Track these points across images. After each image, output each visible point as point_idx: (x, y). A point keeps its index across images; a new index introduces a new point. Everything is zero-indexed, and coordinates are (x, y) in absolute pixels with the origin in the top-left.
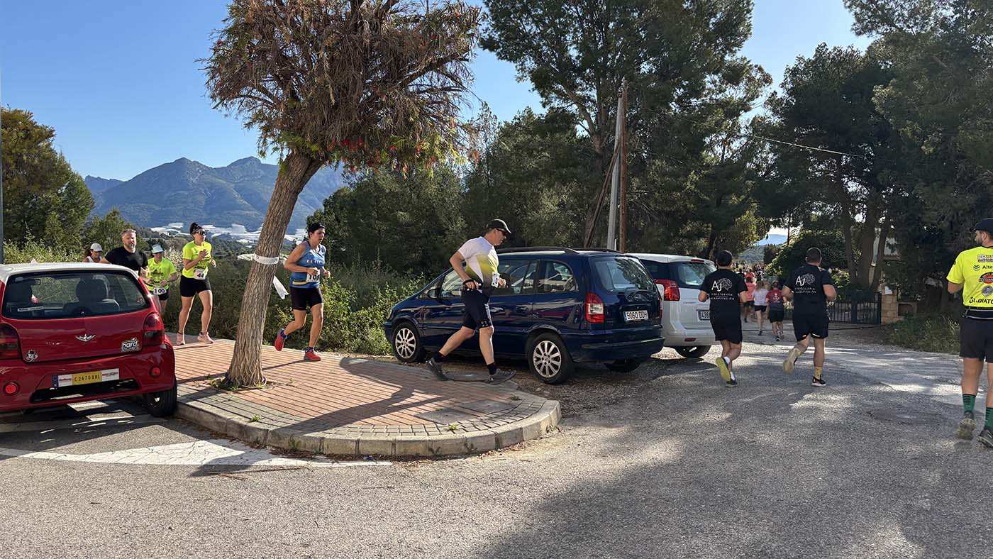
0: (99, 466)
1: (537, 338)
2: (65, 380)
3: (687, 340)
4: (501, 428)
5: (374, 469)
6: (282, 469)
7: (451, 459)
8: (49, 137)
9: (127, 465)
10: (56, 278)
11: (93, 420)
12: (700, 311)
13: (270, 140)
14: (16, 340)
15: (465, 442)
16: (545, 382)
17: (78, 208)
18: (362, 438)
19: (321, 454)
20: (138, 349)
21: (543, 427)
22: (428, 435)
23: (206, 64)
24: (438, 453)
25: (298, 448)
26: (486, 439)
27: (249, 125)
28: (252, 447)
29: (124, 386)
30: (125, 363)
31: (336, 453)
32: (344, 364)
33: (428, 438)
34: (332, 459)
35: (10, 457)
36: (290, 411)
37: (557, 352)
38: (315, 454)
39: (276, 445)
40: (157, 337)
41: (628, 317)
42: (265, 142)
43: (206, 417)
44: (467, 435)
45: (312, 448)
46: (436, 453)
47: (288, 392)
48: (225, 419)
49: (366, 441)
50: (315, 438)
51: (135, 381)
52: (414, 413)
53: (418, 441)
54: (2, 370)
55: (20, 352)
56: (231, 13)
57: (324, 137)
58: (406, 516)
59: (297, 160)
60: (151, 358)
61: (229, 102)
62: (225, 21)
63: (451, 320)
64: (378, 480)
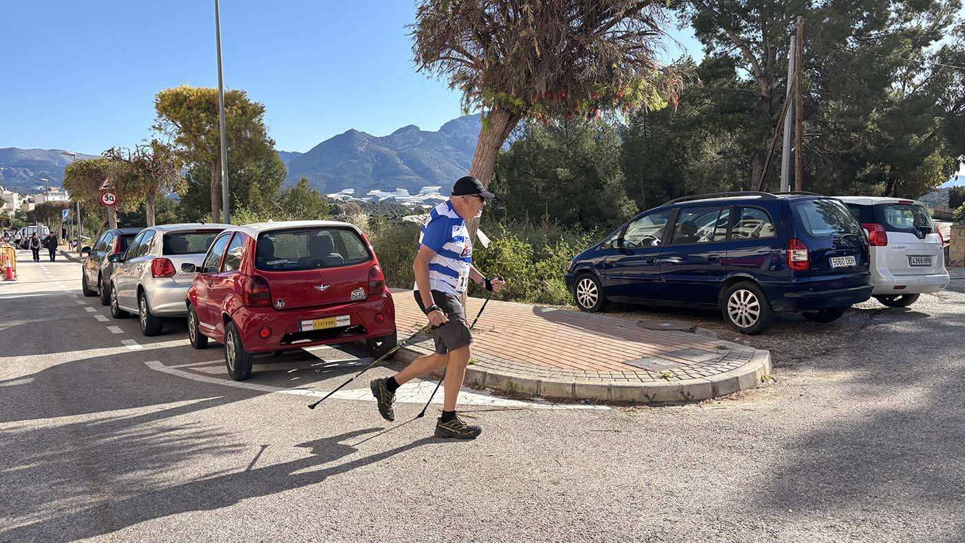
2: (308, 325)
3: (896, 287)
4: (716, 376)
5: (594, 412)
6: (505, 409)
7: (668, 405)
8: (261, 112)
10: (295, 234)
11: (327, 361)
12: (910, 257)
13: (472, 98)
14: (267, 290)
15: (681, 389)
16: (742, 332)
17: (274, 178)
18: (578, 382)
19: (539, 396)
20: (364, 298)
21: (759, 377)
22: (642, 381)
23: (412, 30)
24: (654, 400)
25: (516, 390)
26: (702, 387)
27: (452, 85)
28: (472, 389)
29: (351, 331)
30: (353, 309)
31: (554, 396)
32: (537, 312)
33: (642, 384)
34: (550, 401)
35: (268, 393)
36: (500, 355)
37: (754, 300)
38: (533, 396)
39: (494, 387)
40: (379, 286)
41: (833, 263)
42: (468, 101)
44: (684, 383)
45: (529, 390)
46: (652, 399)
47: (494, 338)
49: (582, 385)
50: (532, 381)
51: (361, 327)
52: (621, 360)
53: (634, 387)
54: (257, 316)
55: (270, 300)
57: (527, 91)
58: (644, 460)
59: (497, 116)
60: (376, 306)
61: (431, 65)
63: (629, 271)
64: (603, 424)
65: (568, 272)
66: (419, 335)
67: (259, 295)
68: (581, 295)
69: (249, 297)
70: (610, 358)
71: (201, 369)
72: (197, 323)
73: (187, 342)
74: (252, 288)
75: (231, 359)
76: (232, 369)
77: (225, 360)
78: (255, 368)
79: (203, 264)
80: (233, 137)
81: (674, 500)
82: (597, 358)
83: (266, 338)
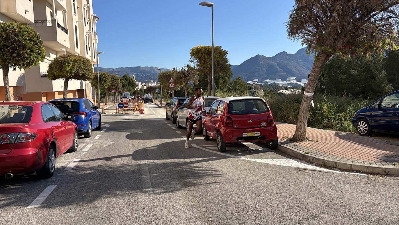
0: (259, 163)
5: (360, 176)
6: (321, 171)
7: (395, 176)
8: (226, 54)
9: (267, 164)
11: (251, 148)
13: (311, 49)
14: (232, 121)
17: (228, 77)
18: (353, 164)
19: (336, 168)
20: (266, 126)
22: (383, 166)
23: (287, 24)
24: (389, 174)
25: (326, 165)
27: (303, 44)
28: (308, 163)
29: (260, 138)
31: (342, 168)
32: (336, 135)
33: (383, 167)
34: (340, 170)
35: (232, 157)
36: (320, 151)
38: (333, 168)
39: (317, 163)
40: (272, 121)
43: (289, 150)
45: (332, 165)
46: (387, 173)
47: (318, 144)
48: (296, 152)
49: (355, 165)
50: (333, 162)
51: (264, 136)
52: (375, 157)
53: (379, 168)
54: (228, 130)
55: (233, 125)
56: (296, 3)
57: (334, 46)
58: (379, 195)
59: (321, 55)
60: (270, 129)
61: (294, 36)
62: (294, 7)
63: (385, 118)
64: (363, 180)
65: (354, 118)
66: (287, 141)
67: (229, 123)
68: (359, 128)
69: (226, 124)
70: (370, 155)
71: (208, 147)
72: (206, 132)
73: (203, 138)
74: (227, 120)
75: (219, 145)
76: (219, 148)
77: (217, 145)
78: (227, 149)
79: (209, 111)
80: (216, 63)
81: (389, 210)
82: (363, 155)
83: (231, 138)
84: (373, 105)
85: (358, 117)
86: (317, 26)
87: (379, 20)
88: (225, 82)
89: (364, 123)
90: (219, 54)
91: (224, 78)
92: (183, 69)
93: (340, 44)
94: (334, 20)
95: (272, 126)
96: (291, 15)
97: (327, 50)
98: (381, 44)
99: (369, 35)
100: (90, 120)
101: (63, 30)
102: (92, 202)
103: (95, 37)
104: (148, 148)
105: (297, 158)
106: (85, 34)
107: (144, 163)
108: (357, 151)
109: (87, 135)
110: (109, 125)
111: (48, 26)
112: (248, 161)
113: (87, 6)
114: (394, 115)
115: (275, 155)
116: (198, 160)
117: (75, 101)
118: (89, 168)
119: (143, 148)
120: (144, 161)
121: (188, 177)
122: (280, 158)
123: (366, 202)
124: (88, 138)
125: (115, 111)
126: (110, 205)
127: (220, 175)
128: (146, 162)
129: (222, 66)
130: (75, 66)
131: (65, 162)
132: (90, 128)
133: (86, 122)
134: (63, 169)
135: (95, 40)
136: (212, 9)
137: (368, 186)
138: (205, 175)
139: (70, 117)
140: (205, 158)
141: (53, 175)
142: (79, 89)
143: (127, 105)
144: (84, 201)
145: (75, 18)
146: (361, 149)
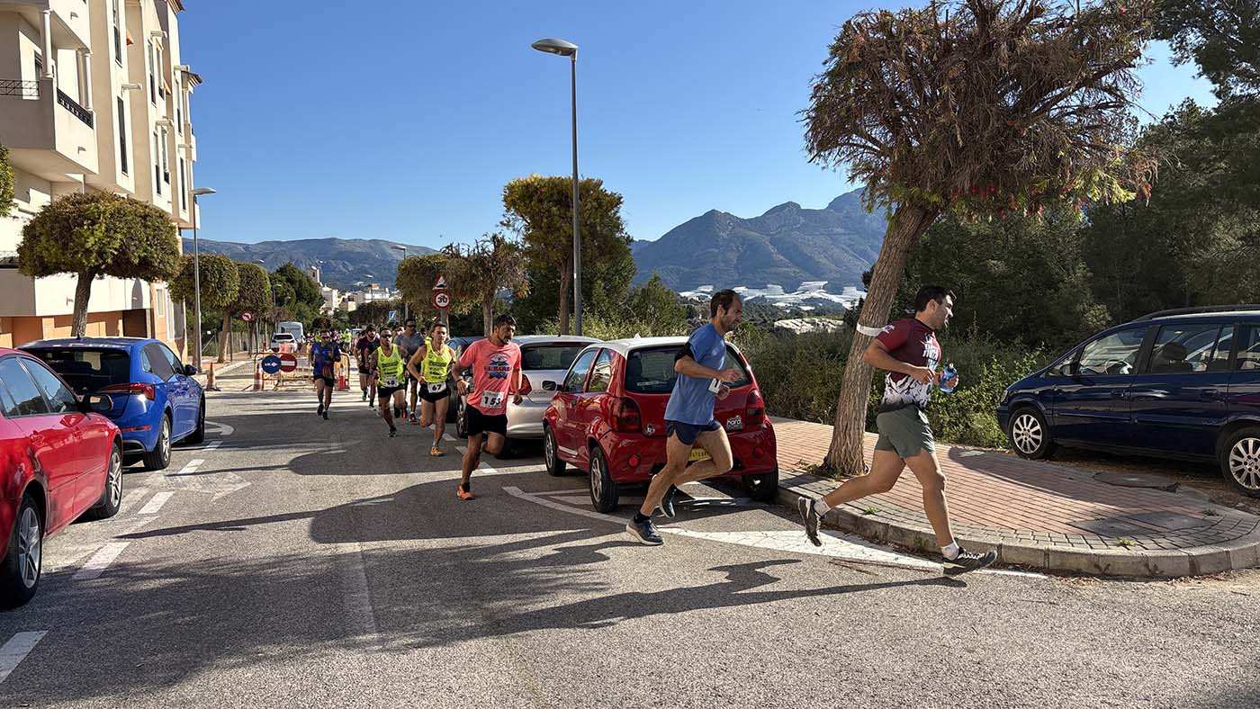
0: (722, 545)
1: (1235, 434)
4: (1196, 549)
5: (1025, 580)
7: (1126, 580)
8: (617, 204)
9: (748, 547)
13: (877, 193)
14: (637, 414)
15: (1145, 561)
17: (622, 275)
18: (1004, 543)
20: (741, 427)
22: (1092, 548)
24: (1107, 572)
25: (925, 548)
26: (1176, 561)
27: (852, 179)
28: (871, 542)
32: (953, 455)
33: (1092, 551)
39: (899, 542)
40: (759, 413)
42: (871, 196)
44: (1146, 553)
46: (1104, 571)
49: (1010, 547)
52: (1065, 521)
53: (1079, 554)
54: (625, 442)
55: (640, 425)
56: (832, 54)
57: (946, 185)
58: (1084, 637)
59: (909, 214)
60: (754, 438)
61: (827, 153)
62: (825, 63)
63: (1089, 406)
64: (1035, 594)
65: (1002, 404)
66: (804, 475)
67: (628, 419)
68: (1018, 435)
69: (618, 422)
70: (1052, 517)
71: (562, 499)
72: (555, 448)
73: (544, 467)
74: (621, 412)
75: (596, 489)
76: (598, 500)
77: (589, 490)
78: (622, 501)
79: (565, 382)
80: (587, 233)
81: (1117, 683)
82: (1033, 516)
83: (635, 467)
84: (1055, 365)
85: (1014, 401)
86: (893, 124)
87: (1072, 113)
88: (611, 291)
89: (1033, 419)
90: (595, 204)
91: (610, 280)
92: (480, 249)
93: (964, 181)
94: (945, 107)
95: (760, 428)
96: (818, 88)
97: (926, 196)
98: (1079, 183)
99: (1046, 155)
100: (165, 412)
101: (75, 114)
102: (169, 686)
103: (188, 140)
104: (364, 504)
105: (838, 529)
106: (152, 129)
107: (348, 552)
108: (1013, 505)
109: (155, 461)
110: (232, 429)
111: (24, 98)
112: (688, 540)
113: (160, 39)
114: (1116, 396)
115: (771, 518)
116: (528, 538)
117: (114, 346)
118: (162, 571)
119: (345, 503)
120: (348, 544)
121: (496, 594)
122: (787, 530)
123: (1048, 659)
124: (156, 470)
125: (252, 381)
126: (232, 692)
127: (601, 587)
128: (358, 549)
129: (605, 240)
130: (115, 232)
131: (76, 552)
132: (167, 436)
133: (153, 417)
134: (67, 576)
135: (185, 148)
136: (573, 62)
137: (1049, 610)
138: (551, 587)
139: (94, 400)
140: (551, 533)
141: (32, 595)
142: (129, 308)
143: (292, 363)
144: (143, 683)
145: (119, 76)
146: (1025, 500)
